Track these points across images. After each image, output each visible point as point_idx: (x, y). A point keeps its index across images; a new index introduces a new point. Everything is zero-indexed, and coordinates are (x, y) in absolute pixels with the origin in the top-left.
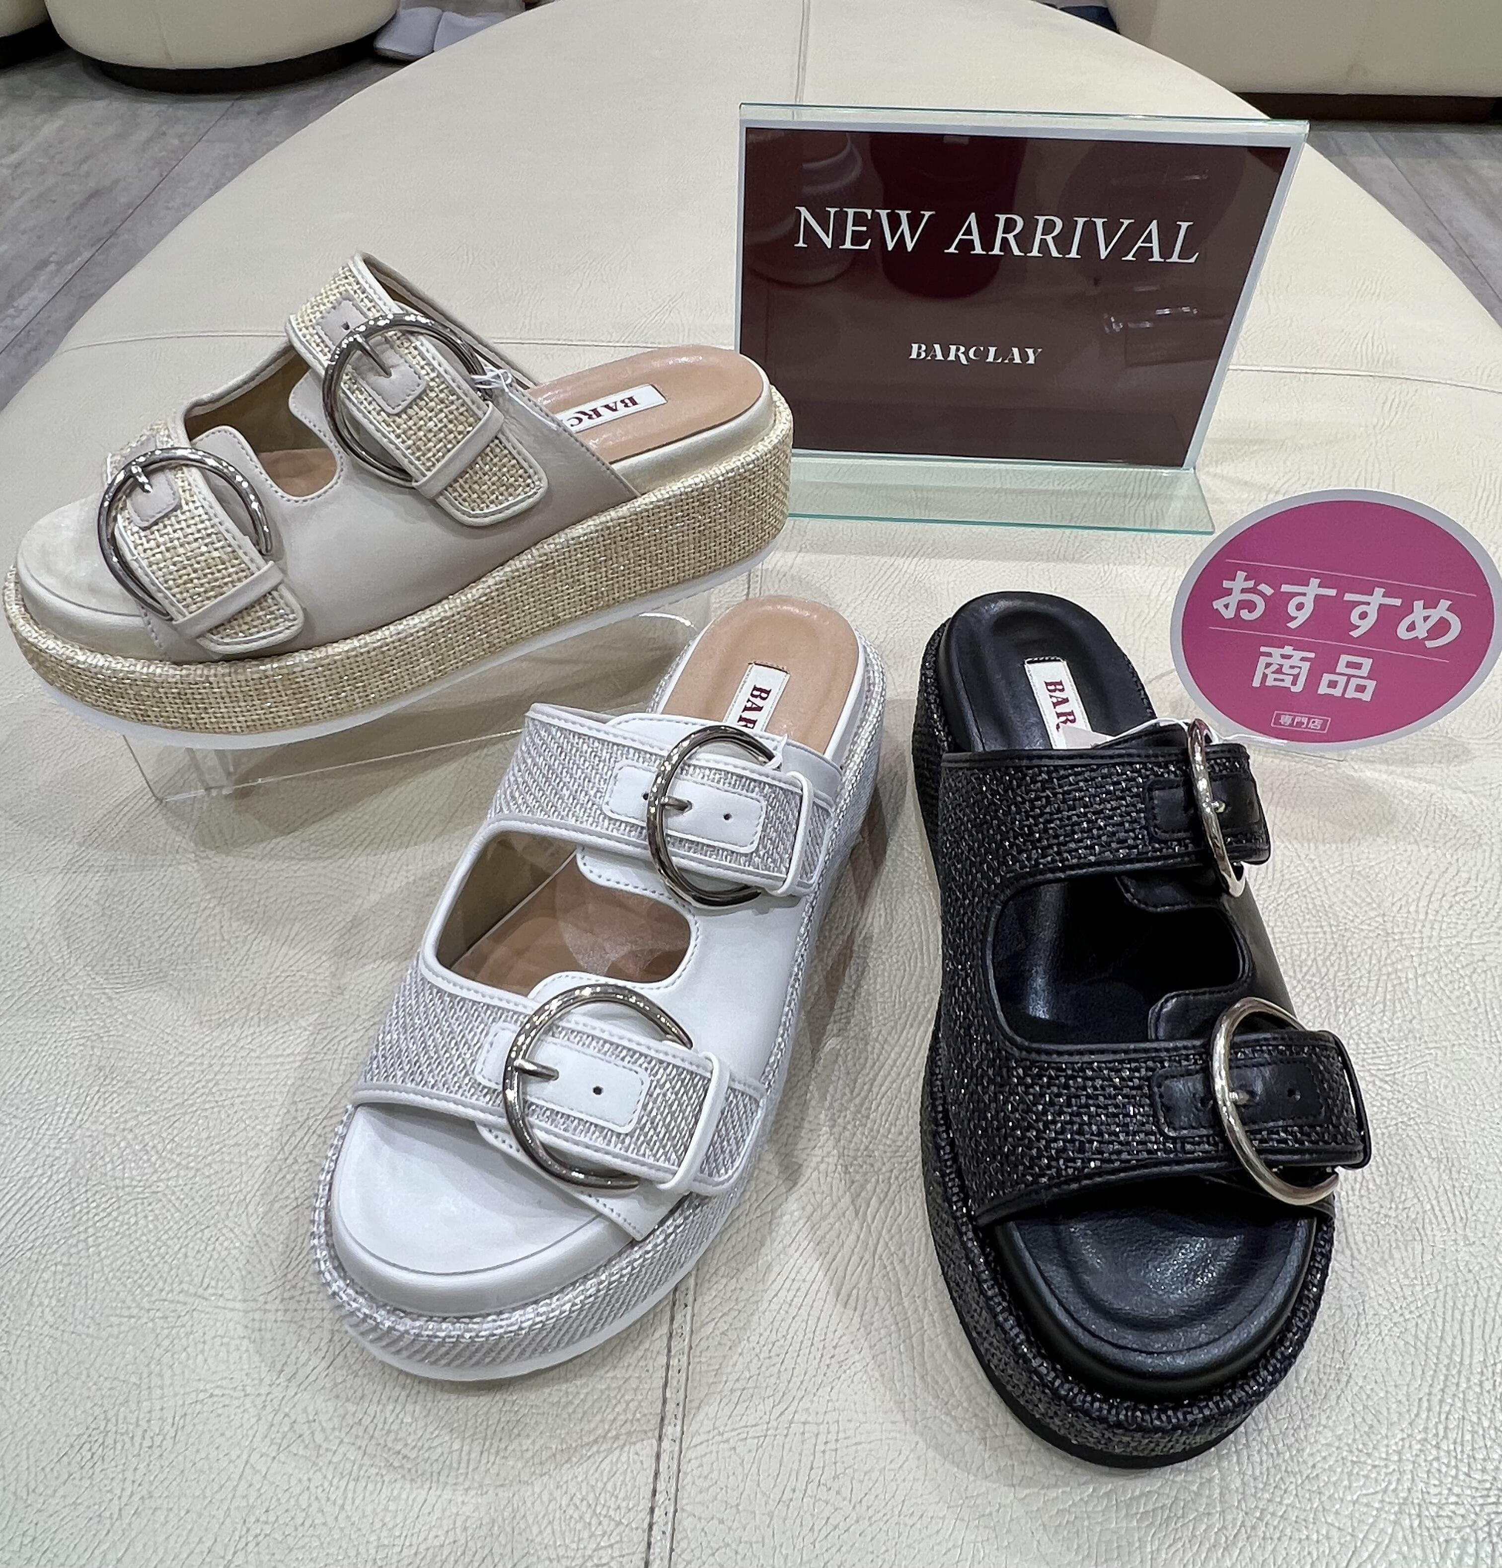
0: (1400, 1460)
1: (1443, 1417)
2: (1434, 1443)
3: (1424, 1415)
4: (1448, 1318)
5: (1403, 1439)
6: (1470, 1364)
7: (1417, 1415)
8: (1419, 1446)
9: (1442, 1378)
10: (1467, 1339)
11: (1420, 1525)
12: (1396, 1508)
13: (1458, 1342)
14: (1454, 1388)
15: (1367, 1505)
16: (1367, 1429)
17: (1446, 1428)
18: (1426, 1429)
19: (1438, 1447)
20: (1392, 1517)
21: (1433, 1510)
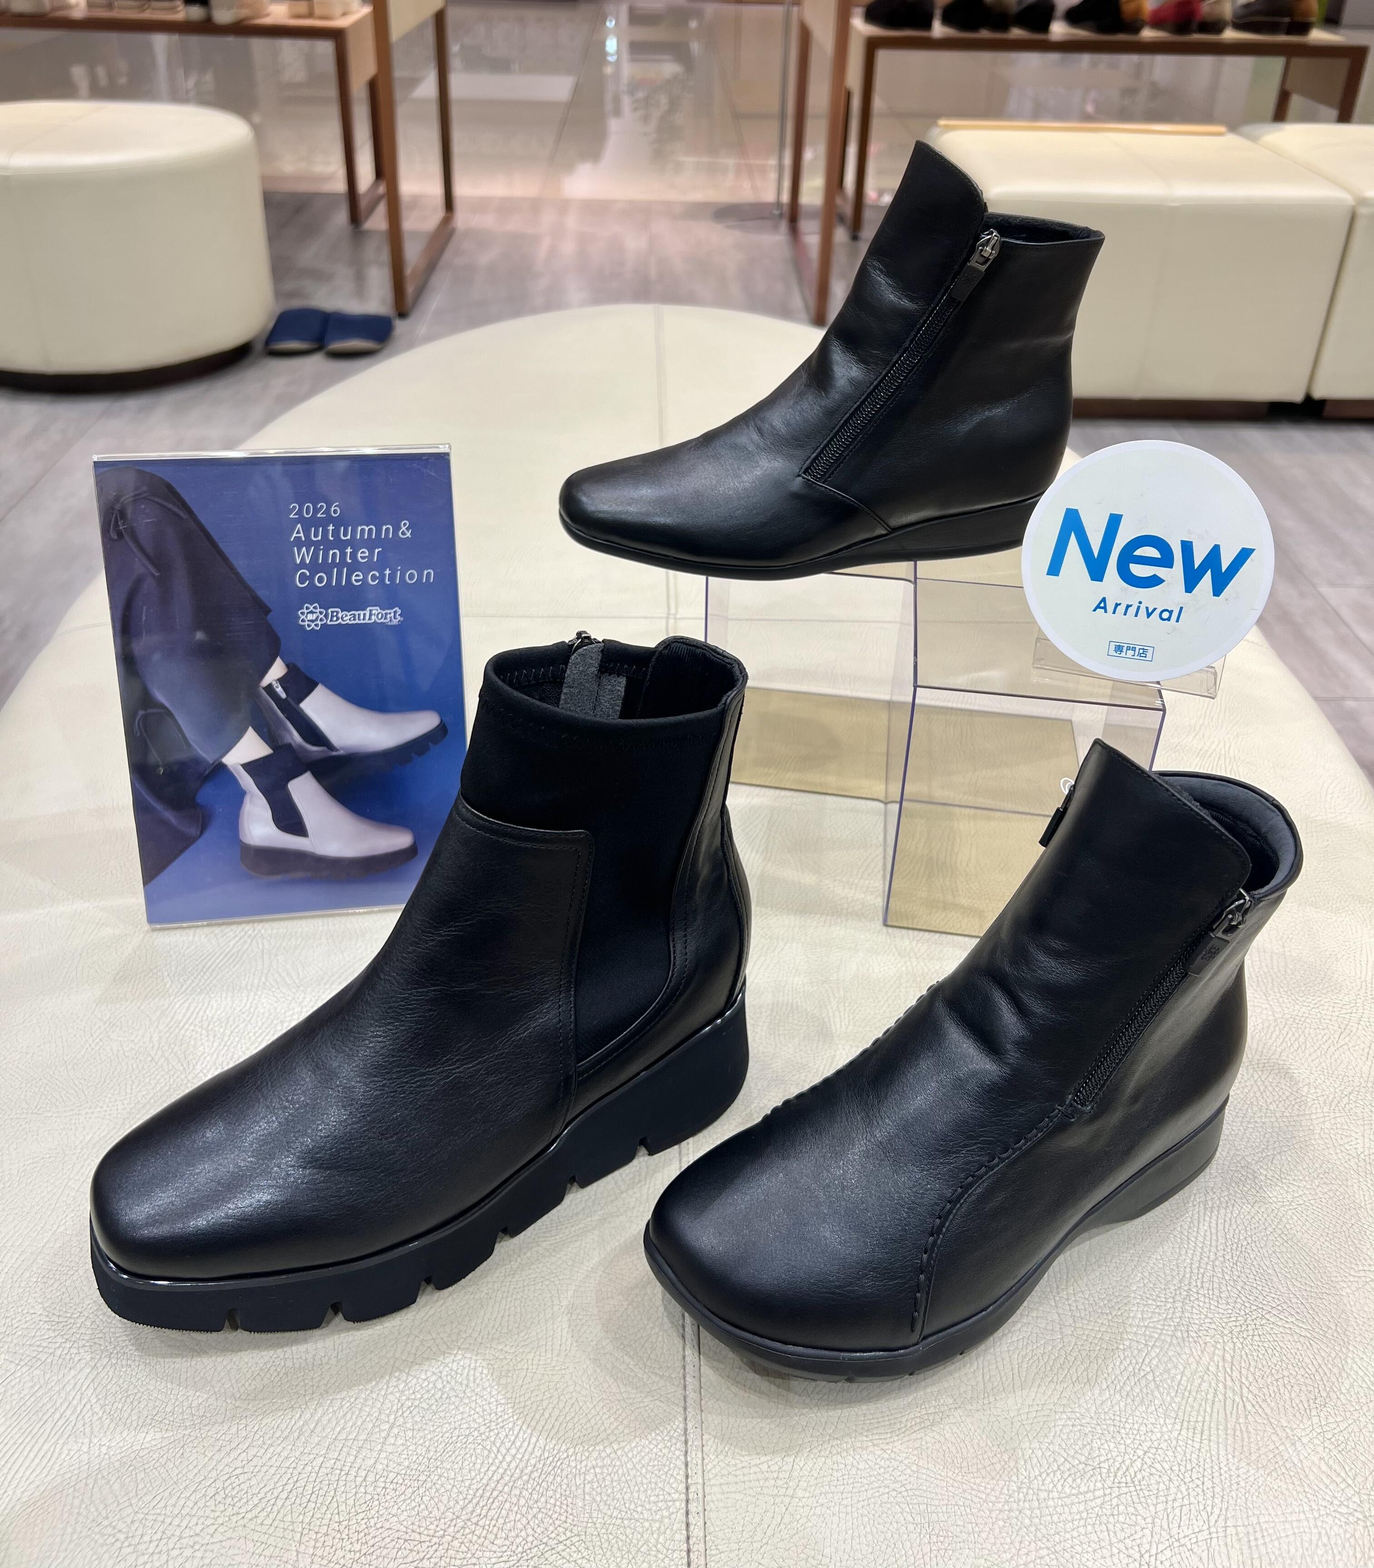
0: (1174, 1302)
1: (1200, 1276)
2: (1195, 1290)
3: (1188, 1276)
4: (1202, 1220)
5: (1175, 1290)
6: (1217, 1246)
7: (1184, 1276)
8: (1185, 1293)
9: (1198, 1254)
10: (1214, 1231)
11: (1188, 1337)
12: (1173, 1328)
13: (1208, 1234)
14: (1206, 1259)
15: (1154, 1328)
16: (1152, 1285)
17: (1202, 1282)
18: (1190, 1284)
19: (1198, 1293)
20: (1170, 1333)
21: (1196, 1327)
